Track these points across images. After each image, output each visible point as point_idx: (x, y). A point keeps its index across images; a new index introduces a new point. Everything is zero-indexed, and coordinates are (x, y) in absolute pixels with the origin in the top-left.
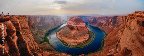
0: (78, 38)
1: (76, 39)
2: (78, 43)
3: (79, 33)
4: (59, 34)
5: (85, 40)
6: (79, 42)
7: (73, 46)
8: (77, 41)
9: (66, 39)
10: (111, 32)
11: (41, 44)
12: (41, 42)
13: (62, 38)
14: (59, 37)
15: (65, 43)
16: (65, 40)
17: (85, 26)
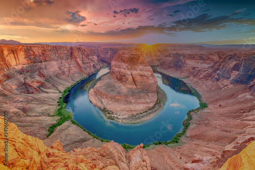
0: (133, 101)
1: (130, 103)
2: (134, 113)
3: (135, 89)
4: (95, 92)
5: (147, 106)
6: (135, 111)
7: (125, 118)
8: (132, 107)
9: (110, 104)
10: (222, 103)
11: (54, 134)
12: (52, 129)
13: (102, 103)
14: (94, 102)
15: (109, 114)
16: (108, 107)
17: (150, 73)
